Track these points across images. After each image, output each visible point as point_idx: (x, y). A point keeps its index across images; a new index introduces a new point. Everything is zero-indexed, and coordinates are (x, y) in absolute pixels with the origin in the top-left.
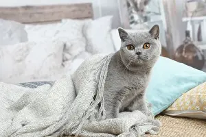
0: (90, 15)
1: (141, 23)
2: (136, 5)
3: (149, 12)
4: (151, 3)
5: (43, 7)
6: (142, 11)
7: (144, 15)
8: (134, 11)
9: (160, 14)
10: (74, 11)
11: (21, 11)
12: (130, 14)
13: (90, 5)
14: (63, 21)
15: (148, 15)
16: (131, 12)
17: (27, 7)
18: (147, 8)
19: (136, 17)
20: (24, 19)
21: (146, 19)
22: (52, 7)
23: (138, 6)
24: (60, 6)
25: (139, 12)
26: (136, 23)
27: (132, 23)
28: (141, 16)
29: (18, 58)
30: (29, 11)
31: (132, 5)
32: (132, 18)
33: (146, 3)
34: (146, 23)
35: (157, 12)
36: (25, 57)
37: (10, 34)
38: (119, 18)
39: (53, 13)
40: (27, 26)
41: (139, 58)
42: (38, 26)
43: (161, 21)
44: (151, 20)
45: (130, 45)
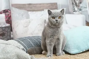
0: (56, 8)
1: (78, 11)
2: (76, 4)
3: (82, 7)
4: (83, 3)
5: (37, 4)
6: (79, 6)
7: (80, 8)
8: (75, 6)
9: (86, 8)
10: (49, 6)
11: (27, 6)
12: (73, 8)
13: (56, 4)
14: (45, 10)
15: (81, 8)
16: (74, 7)
17: (30, 4)
18: (81, 5)
19: (76, 9)
20: (29, 9)
21: (80, 10)
22: (40, 4)
23: (77, 4)
24: (43, 4)
26: (76, 11)
27: (74, 11)
28: (78, 8)
30: (31, 6)
31: (74, 4)
32: (74, 9)
33: (80, 3)
34: (80, 12)
39: (40, 7)
41: (57, 22)
42: (34, 12)
43: (87, 11)
44: (83, 10)
45: (53, 17)
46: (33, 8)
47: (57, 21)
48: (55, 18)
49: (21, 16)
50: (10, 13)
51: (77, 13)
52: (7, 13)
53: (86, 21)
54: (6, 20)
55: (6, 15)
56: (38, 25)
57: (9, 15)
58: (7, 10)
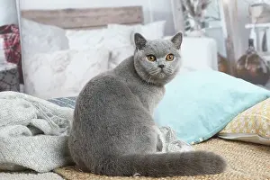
0: (139, 20)
1: (198, 30)
2: (192, 8)
3: (207, 18)
5: (88, 11)
6: (200, 15)
7: (201, 21)
8: (189, 16)
9: (219, 20)
10: (122, 15)
11: (62, 15)
12: (185, 19)
13: (140, 8)
14: (109, 26)
15: (206, 21)
16: (187, 17)
17: (70, 11)
18: (205, 12)
19: (193, 23)
20: (66, 24)
21: (203, 25)
22: (97, 10)
23: (195, 10)
24: (106, 9)
25: (196, 17)
26: (193, 30)
27: (187, 29)
28: (198, 22)
29: (57, 68)
30: (74, 15)
31: (187, 8)
32: (188, 23)
33: (204, 6)
34: (204, 30)
35: (217, 17)
36: (65, 67)
37: (50, 41)
38: (173, 24)
39: (98, 18)
40: (68, 32)
41: (162, 71)
42: (81, 32)
43: (221, 28)
44: (210, 27)
45: (151, 55)
46: (79, 20)
47: (162, 66)
48: (155, 59)
49: (46, 42)
50: (18, 33)
51: (195, 33)
52: (10, 34)
53: (219, 56)
54: (6, 53)
55: (6, 39)
56: (93, 65)
57: (13, 40)
58: (10, 27)
